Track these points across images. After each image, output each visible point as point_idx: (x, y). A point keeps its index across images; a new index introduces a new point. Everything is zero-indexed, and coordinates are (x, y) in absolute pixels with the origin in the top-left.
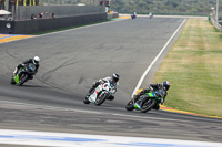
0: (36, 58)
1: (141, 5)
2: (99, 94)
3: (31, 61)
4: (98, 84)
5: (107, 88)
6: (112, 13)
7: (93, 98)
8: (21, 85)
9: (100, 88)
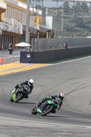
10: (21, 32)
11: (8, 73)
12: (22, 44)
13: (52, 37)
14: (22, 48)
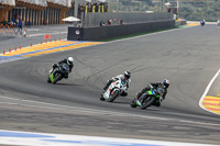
0: (70, 59)
1: (209, 13)
2: (111, 91)
3: (65, 61)
4: (111, 82)
5: (119, 86)
6: (180, 20)
7: (107, 95)
8: (55, 83)
9: (112, 85)
10: (70, 5)
11: (54, 51)
12: (70, 19)
13: (105, 10)
14: (71, 23)
